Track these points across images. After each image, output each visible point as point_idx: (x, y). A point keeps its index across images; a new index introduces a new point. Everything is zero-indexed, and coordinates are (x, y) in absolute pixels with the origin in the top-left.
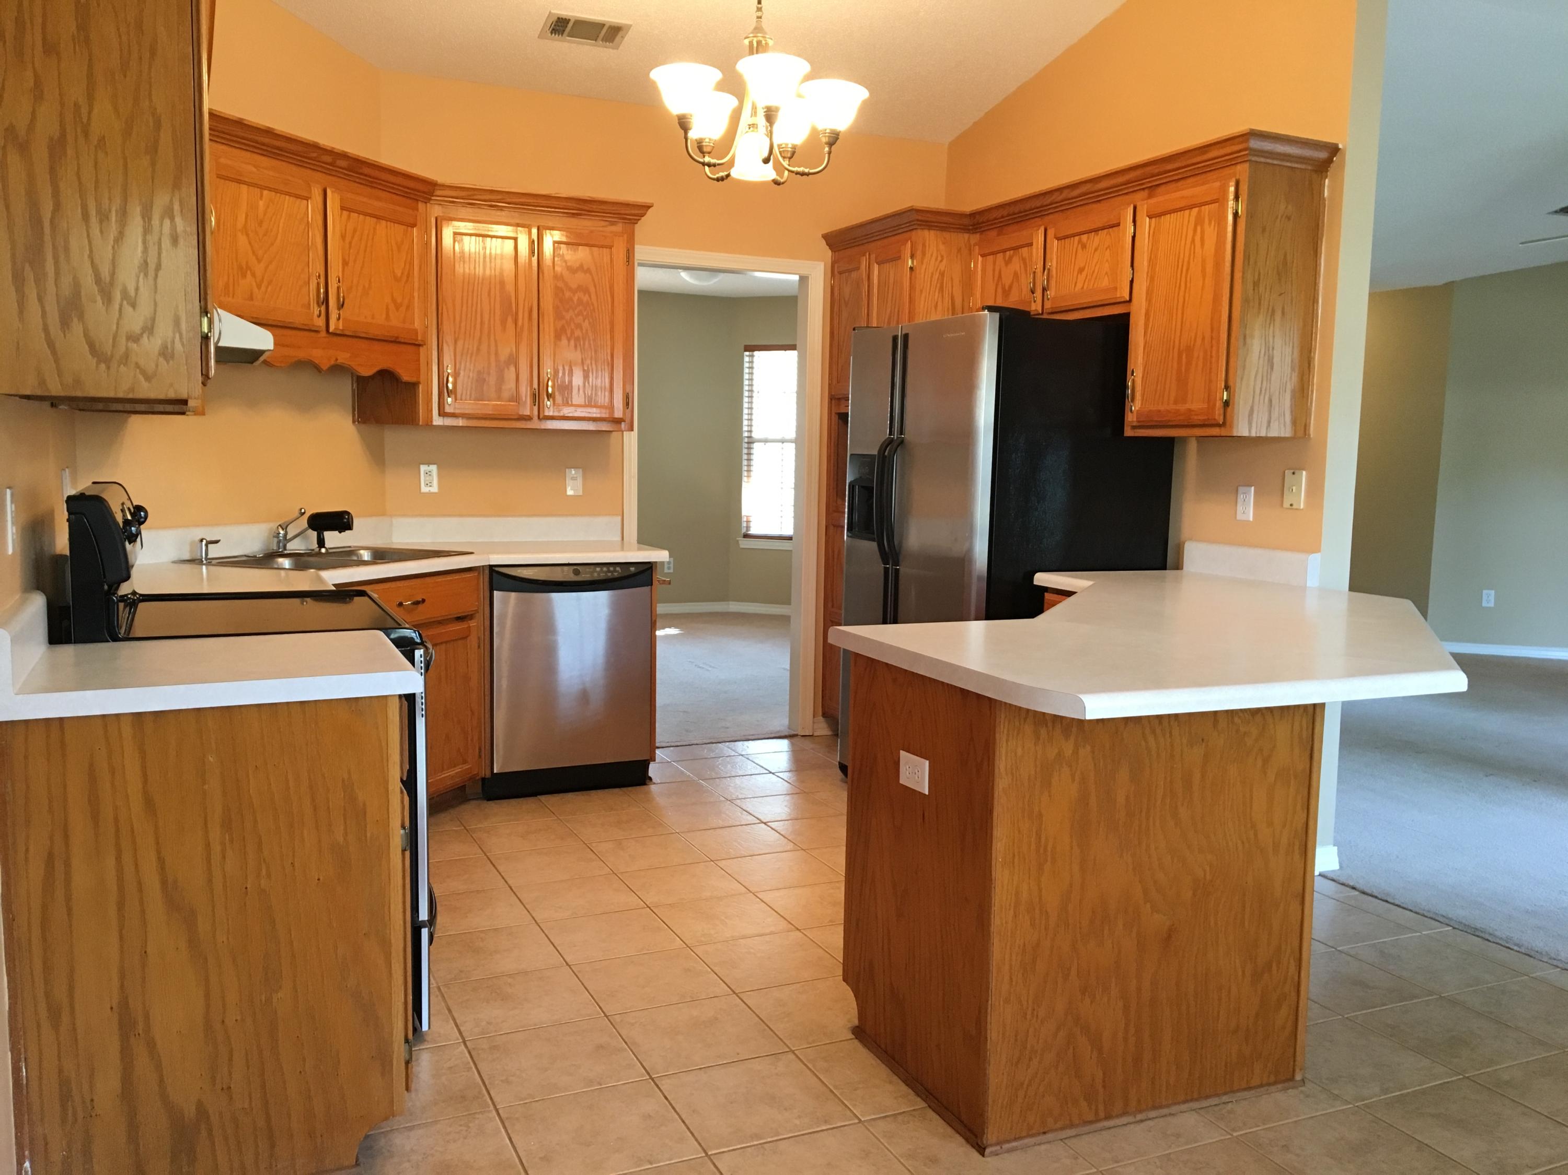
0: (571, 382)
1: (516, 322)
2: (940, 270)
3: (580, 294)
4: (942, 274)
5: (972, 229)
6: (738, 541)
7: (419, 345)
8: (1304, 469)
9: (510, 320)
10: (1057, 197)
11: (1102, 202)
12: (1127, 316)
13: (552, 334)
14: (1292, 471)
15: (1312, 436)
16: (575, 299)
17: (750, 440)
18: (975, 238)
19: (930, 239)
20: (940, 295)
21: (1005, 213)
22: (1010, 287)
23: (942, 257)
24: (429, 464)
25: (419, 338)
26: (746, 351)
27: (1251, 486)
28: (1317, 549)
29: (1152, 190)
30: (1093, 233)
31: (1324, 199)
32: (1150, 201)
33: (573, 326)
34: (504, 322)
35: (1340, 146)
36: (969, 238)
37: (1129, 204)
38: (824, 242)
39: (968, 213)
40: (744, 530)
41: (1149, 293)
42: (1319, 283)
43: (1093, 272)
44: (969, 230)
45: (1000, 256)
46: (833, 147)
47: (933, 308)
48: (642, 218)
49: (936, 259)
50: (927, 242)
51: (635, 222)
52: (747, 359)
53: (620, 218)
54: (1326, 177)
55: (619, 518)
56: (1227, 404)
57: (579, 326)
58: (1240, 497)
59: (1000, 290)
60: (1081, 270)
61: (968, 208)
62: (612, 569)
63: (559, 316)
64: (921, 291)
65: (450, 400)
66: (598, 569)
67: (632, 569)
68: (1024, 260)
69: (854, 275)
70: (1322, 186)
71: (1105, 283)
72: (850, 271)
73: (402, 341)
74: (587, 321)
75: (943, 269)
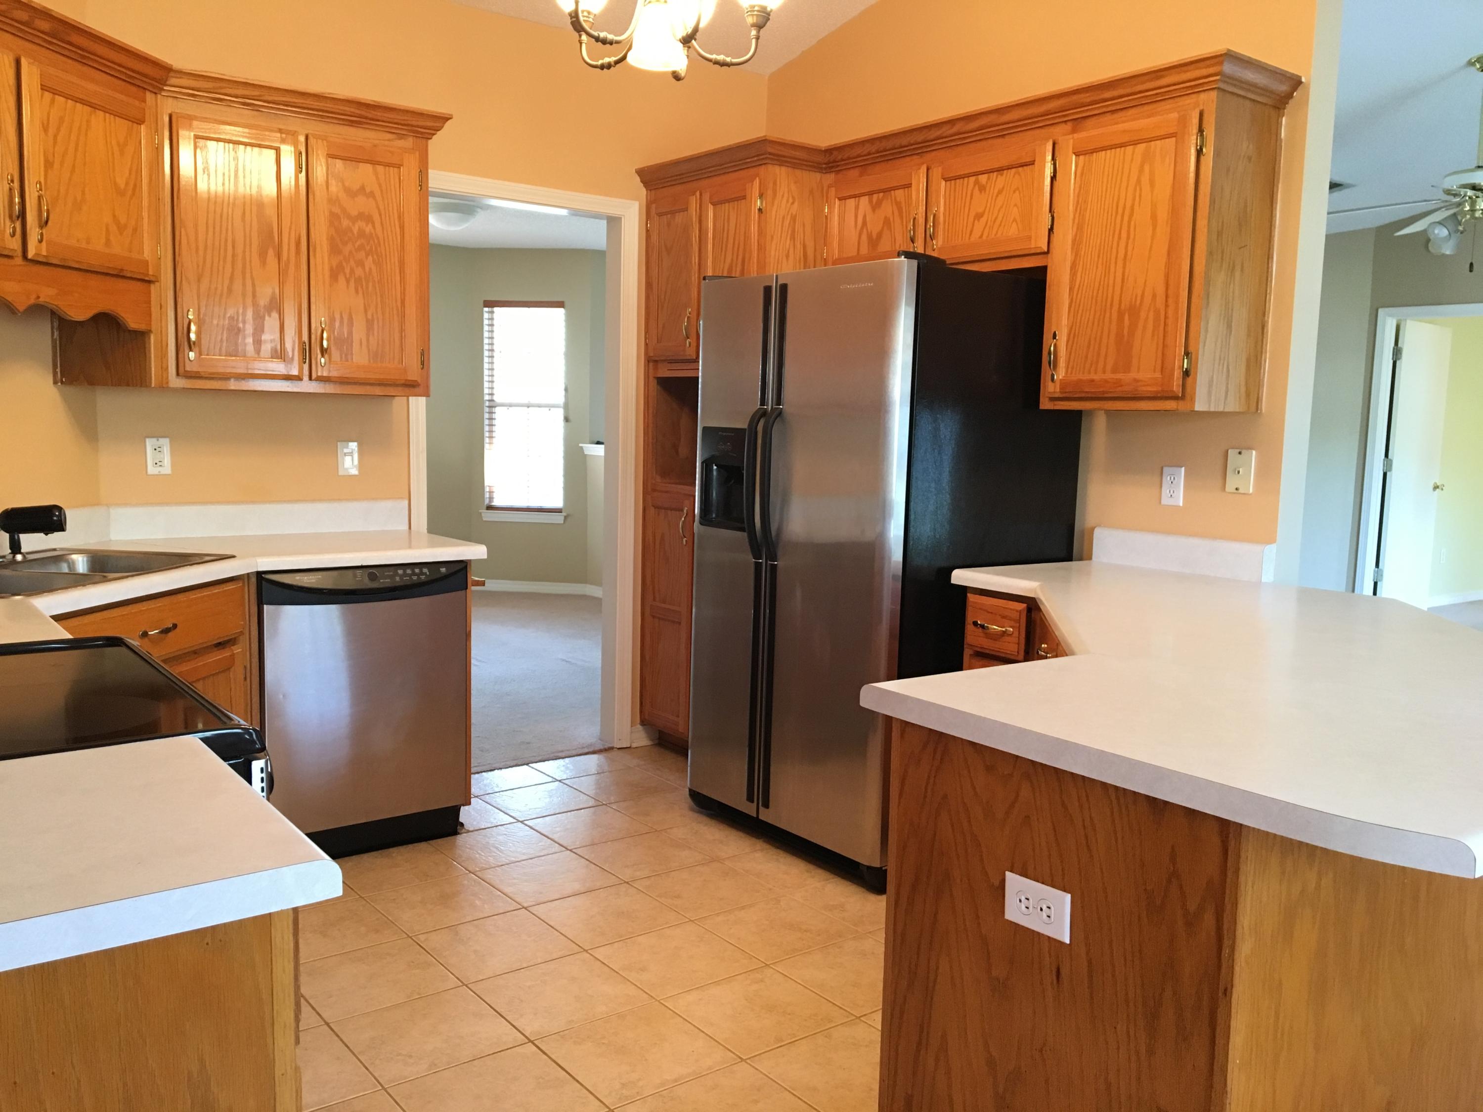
0: (350, 333)
1: (279, 256)
2: (792, 214)
3: (360, 224)
4: (794, 218)
5: (825, 168)
6: (481, 513)
7: (150, 282)
8: (1250, 448)
9: (271, 252)
10: (946, 131)
11: (1007, 137)
12: (1044, 269)
13: (327, 273)
14: (1238, 450)
15: (1263, 411)
16: (355, 230)
17: (492, 404)
18: (830, 178)
19: (780, 174)
20: (792, 242)
21: (873, 148)
22: (880, 235)
23: (793, 198)
24: (158, 437)
25: (151, 273)
26: (485, 306)
27: (1182, 467)
28: (1271, 540)
29: (1077, 123)
30: (995, 173)
31: (1281, 140)
32: (1076, 135)
33: (352, 263)
34: (263, 255)
35: (1303, 80)
36: (821, 179)
37: (1047, 139)
38: (638, 179)
39: (824, 149)
40: (487, 502)
41: (1076, 244)
42: (1274, 236)
43: (996, 218)
44: (821, 168)
45: (864, 200)
46: (762, 31)
47: (785, 258)
48: (439, 133)
49: (788, 201)
50: (778, 180)
51: (429, 137)
52: (486, 316)
53: (414, 132)
54: (1283, 116)
55: (406, 502)
56: (1187, 373)
57: (361, 264)
58: (1167, 479)
59: (864, 237)
60: (979, 216)
61: (824, 142)
62: (417, 571)
63: (334, 250)
64: (772, 237)
65: (192, 355)
66: (400, 572)
67: (443, 570)
68: (898, 204)
69: (679, 218)
70: (1279, 125)
71: (1013, 231)
72: (673, 213)
73: (129, 275)
74: (370, 258)
75: (794, 213)
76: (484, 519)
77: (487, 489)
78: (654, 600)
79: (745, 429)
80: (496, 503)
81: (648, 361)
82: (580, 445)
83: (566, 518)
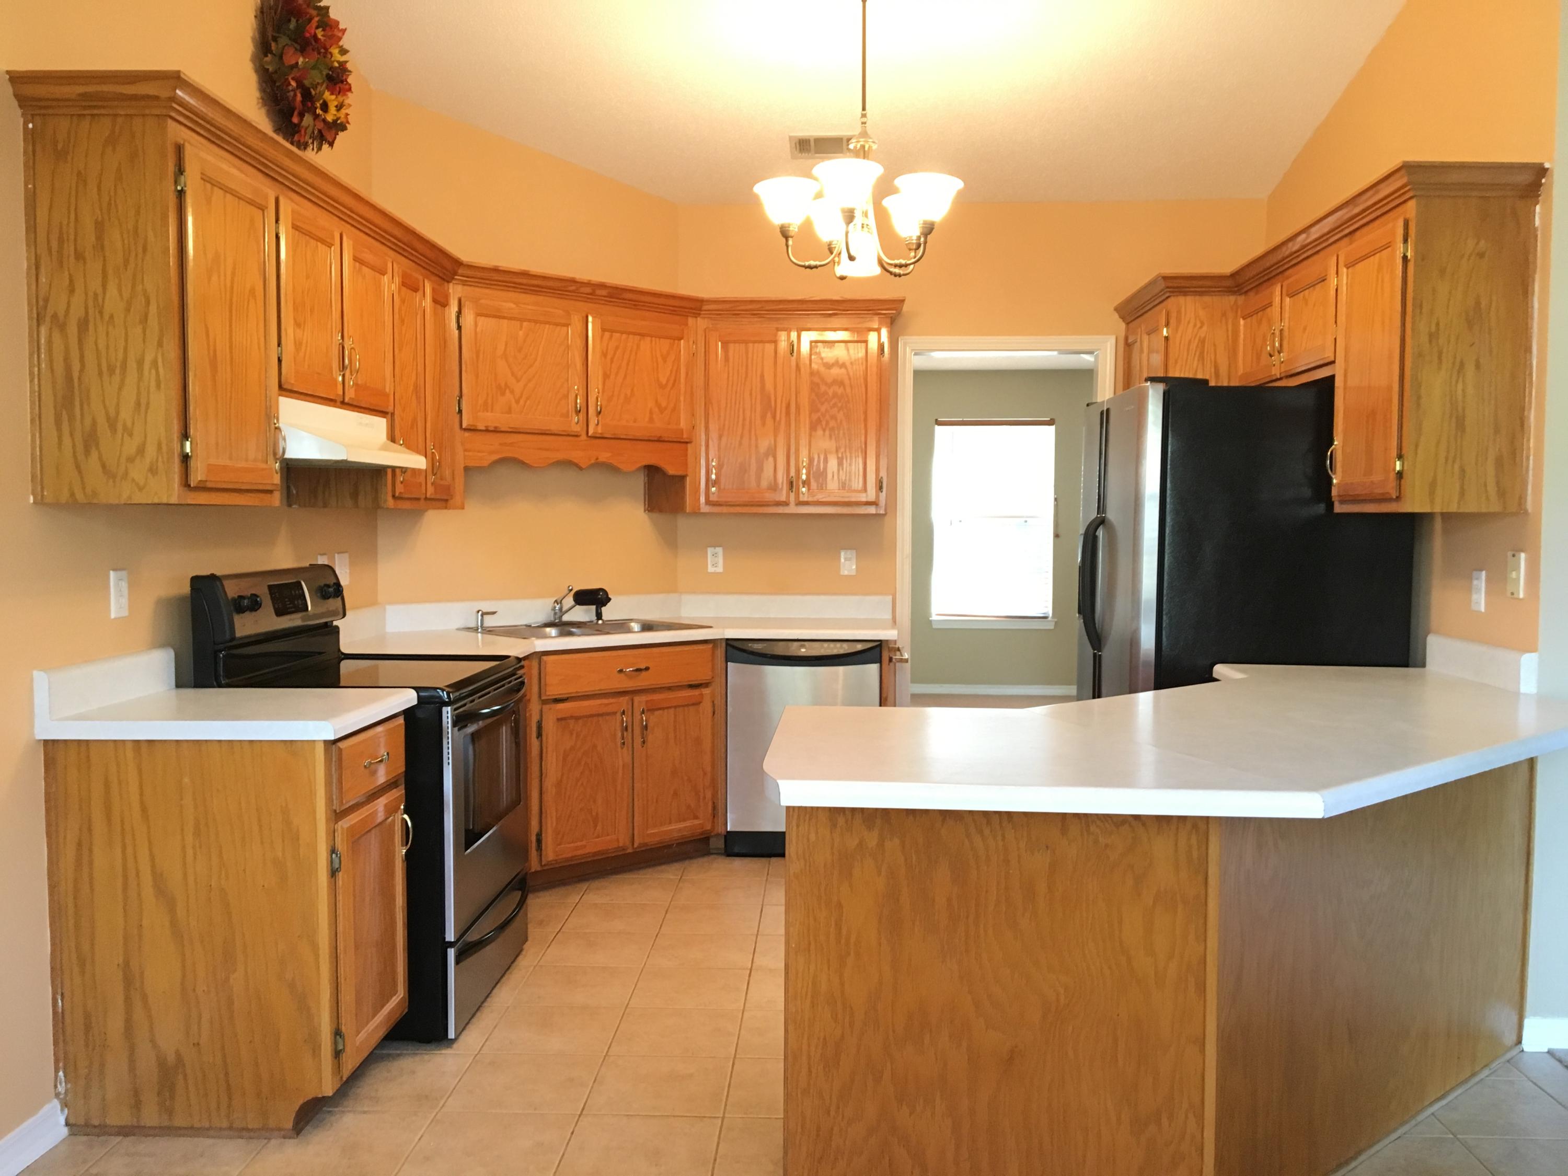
0: (825, 468)
1: (774, 417)
2: (1200, 337)
3: (836, 388)
4: (1202, 342)
5: (1236, 291)
7: (687, 443)
8: (1522, 551)
9: (769, 415)
12: (1333, 378)
13: (807, 426)
14: (1513, 553)
16: (831, 392)
18: (1241, 299)
19: (1187, 304)
20: (1200, 363)
21: (1255, 271)
23: (1202, 324)
24: (715, 546)
25: (685, 436)
27: (1481, 570)
28: (1533, 649)
29: (1351, 236)
30: (1312, 288)
31: (1536, 229)
32: (1349, 250)
33: (827, 417)
34: (763, 418)
35: (1547, 165)
36: (1236, 300)
37: (1334, 256)
38: (1116, 316)
39: (1229, 274)
41: (1346, 352)
43: (1312, 330)
44: (1233, 292)
45: (1255, 317)
48: (902, 312)
49: (1195, 325)
50: (1182, 309)
53: (876, 314)
54: (1537, 203)
56: (1399, 475)
57: (834, 417)
60: (1304, 329)
61: (1227, 270)
63: (814, 409)
64: (1176, 362)
65: (716, 489)
69: (1135, 348)
70: (1534, 212)
71: (1319, 342)
72: (1133, 343)
73: (666, 439)
74: (841, 412)
75: (1203, 335)
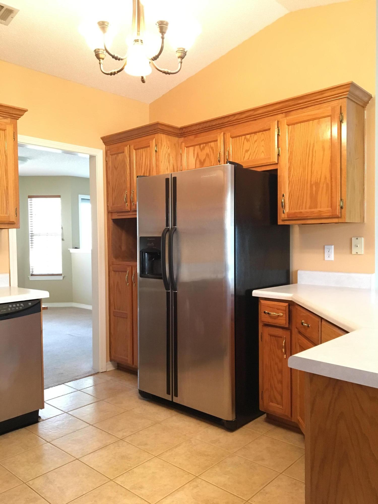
4: (169, 155)
5: (180, 136)
6: (29, 277)
8: (361, 237)
10: (231, 118)
11: (257, 120)
12: (276, 170)
14: (356, 238)
15: (366, 222)
17: (32, 235)
18: (182, 139)
19: (163, 137)
20: (169, 163)
21: (201, 127)
22: (205, 160)
23: (168, 147)
26: (29, 198)
27: (333, 245)
28: (373, 272)
29: (287, 113)
30: (253, 134)
31: (365, 119)
32: (287, 118)
35: (373, 96)
36: (178, 140)
37: (275, 120)
38: (102, 141)
39: (179, 128)
40: (31, 273)
41: (290, 159)
42: (365, 155)
43: (255, 151)
44: (179, 136)
45: (197, 147)
47: (166, 169)
48: (22, 117)
49: (166, 148)
50: (163, 139)
51: (17, 118)
52: (29, 201)
53: (10, 116)
54: (365, 110)
55: (8, 274)
56: (342, 208)
58: (326, 250)
59: (198, 162)
60: (247, 151)
61: (179, 125)
62: (18, 305)
64: (161, 162)
66: (10, 306)
67: (30, 304)
68: (212, 148)
69: (120, 155)
70: (364, 113)
71: (262, 156)
72: (117, 154)
75: (169, 153)
76: (30, 280)
77: (31, 268)
78: (115, 309)
79: (160, 237)
80: (34, 273)
81: (109, 213)
82: (69, 249)
83: (63, 277)
